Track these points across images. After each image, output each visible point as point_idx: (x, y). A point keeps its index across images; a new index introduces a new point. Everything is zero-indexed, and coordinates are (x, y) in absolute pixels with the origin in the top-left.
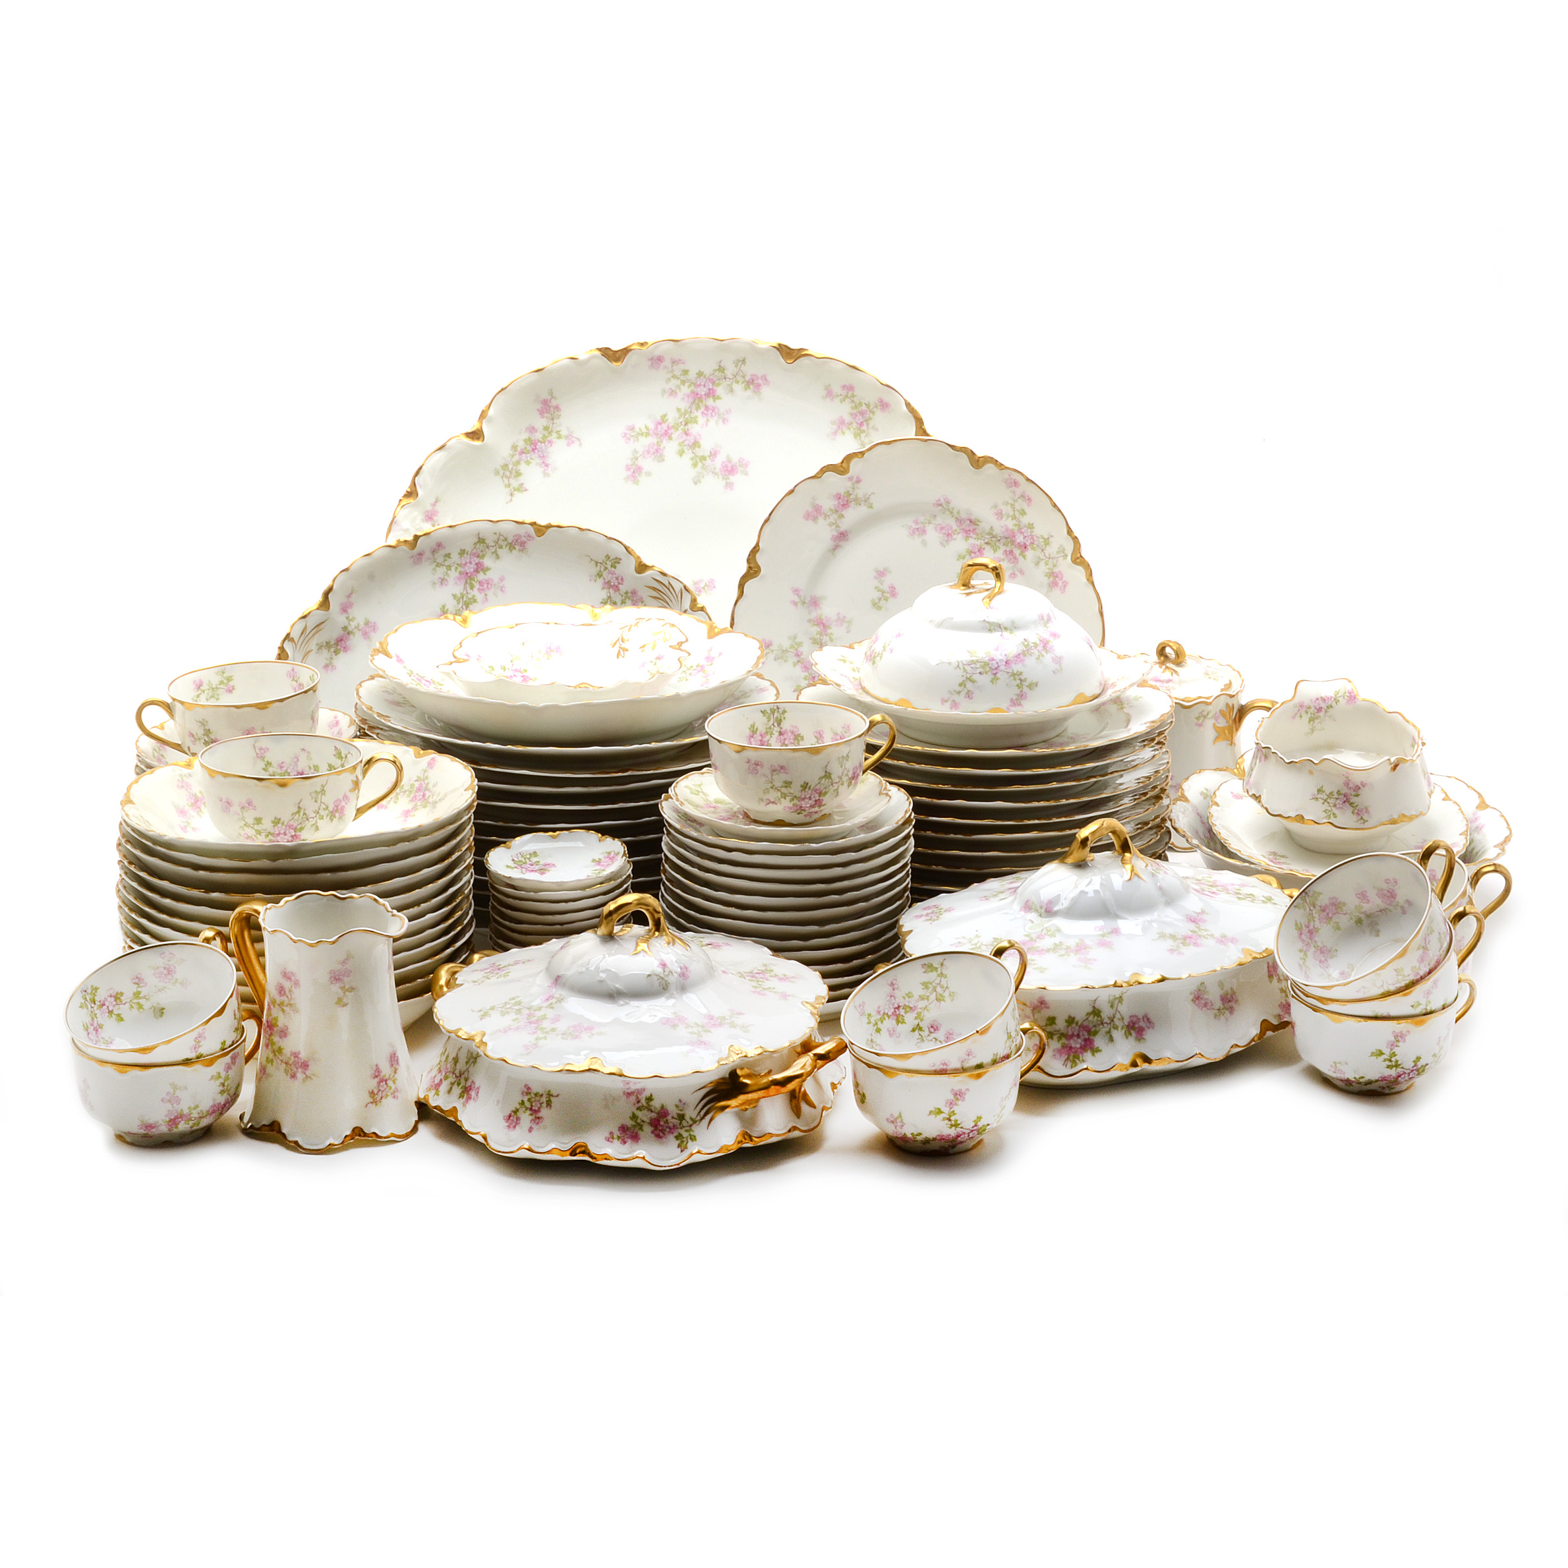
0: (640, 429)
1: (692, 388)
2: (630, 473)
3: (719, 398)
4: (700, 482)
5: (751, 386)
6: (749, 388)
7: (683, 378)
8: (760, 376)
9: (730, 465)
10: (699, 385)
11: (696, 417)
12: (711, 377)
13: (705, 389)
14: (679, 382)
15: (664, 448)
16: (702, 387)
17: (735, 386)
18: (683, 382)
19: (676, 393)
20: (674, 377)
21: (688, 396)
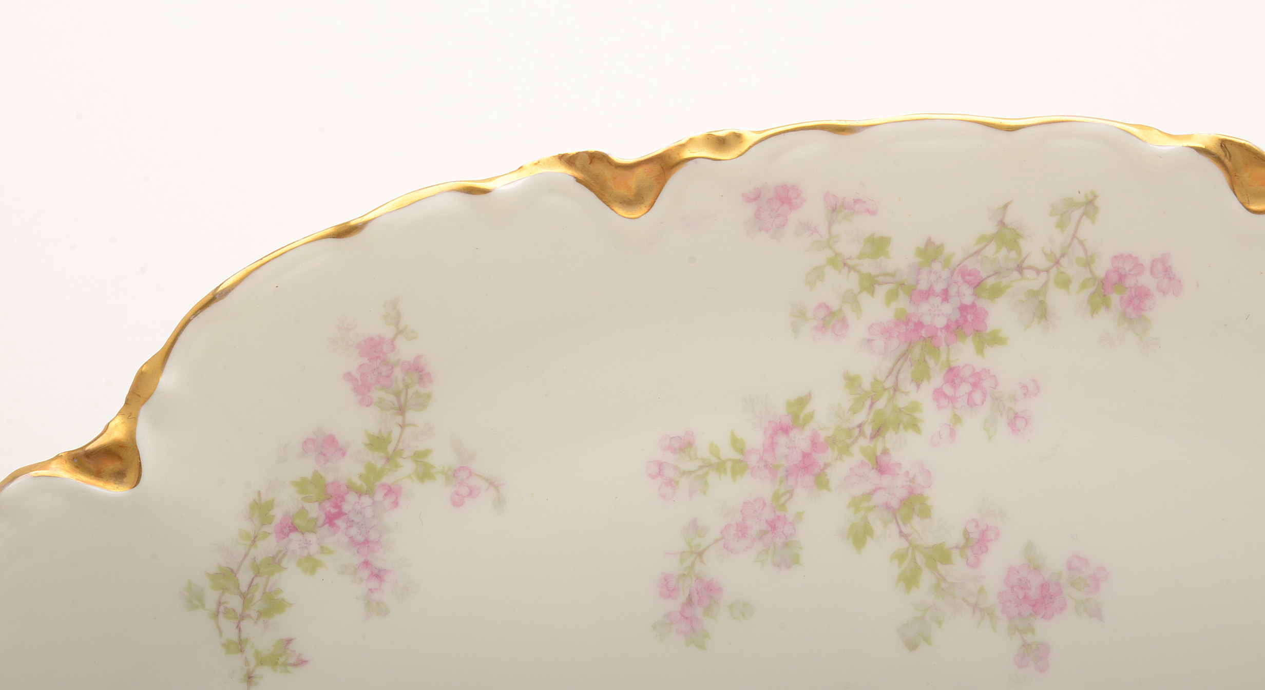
0: (714, 450)
1: (902, 302)
2: (674, 605)
3: (996, 339)
4: (928, 641)
5: (1115, 298)
6: (1106, 304)
7: (867, 266)
8: (1145, 260)
9: (1035, 581)
10: (927, 294)
11: (915, 407)
12: (970, 265)
13: (947, 308)
14: (852, 282)
15: (799, 515)
16: (937, 301)
17: (1056, 298)
18: (870, 284)
19: (844, 322)
20: (839, 262)
21: (887, 332)
